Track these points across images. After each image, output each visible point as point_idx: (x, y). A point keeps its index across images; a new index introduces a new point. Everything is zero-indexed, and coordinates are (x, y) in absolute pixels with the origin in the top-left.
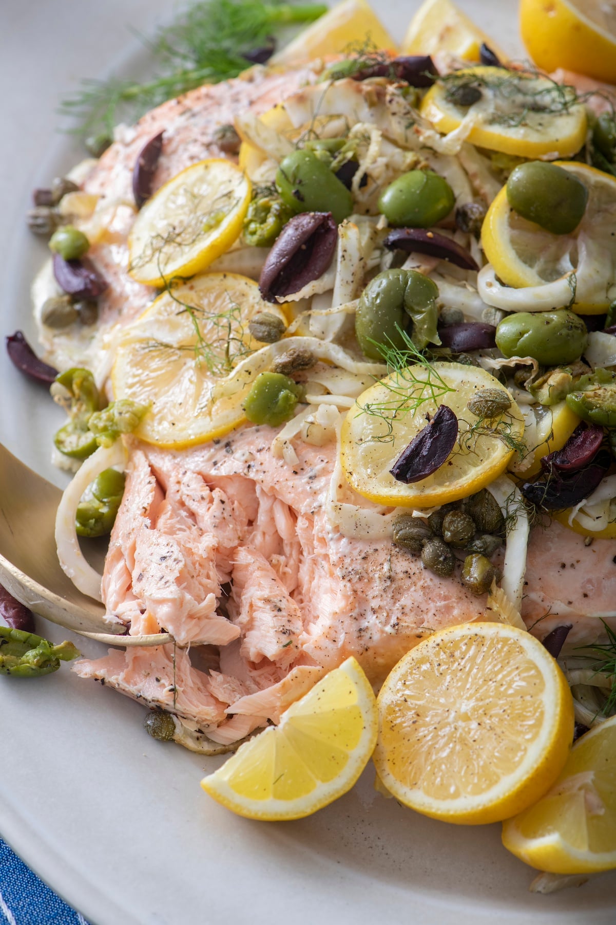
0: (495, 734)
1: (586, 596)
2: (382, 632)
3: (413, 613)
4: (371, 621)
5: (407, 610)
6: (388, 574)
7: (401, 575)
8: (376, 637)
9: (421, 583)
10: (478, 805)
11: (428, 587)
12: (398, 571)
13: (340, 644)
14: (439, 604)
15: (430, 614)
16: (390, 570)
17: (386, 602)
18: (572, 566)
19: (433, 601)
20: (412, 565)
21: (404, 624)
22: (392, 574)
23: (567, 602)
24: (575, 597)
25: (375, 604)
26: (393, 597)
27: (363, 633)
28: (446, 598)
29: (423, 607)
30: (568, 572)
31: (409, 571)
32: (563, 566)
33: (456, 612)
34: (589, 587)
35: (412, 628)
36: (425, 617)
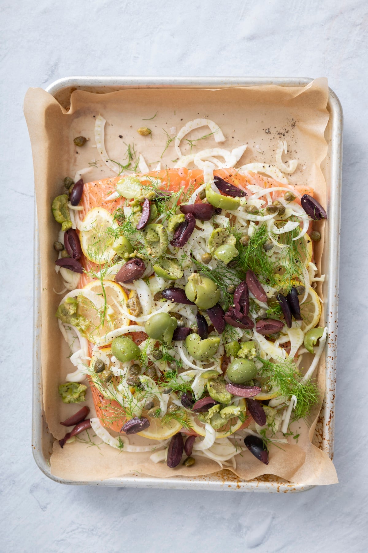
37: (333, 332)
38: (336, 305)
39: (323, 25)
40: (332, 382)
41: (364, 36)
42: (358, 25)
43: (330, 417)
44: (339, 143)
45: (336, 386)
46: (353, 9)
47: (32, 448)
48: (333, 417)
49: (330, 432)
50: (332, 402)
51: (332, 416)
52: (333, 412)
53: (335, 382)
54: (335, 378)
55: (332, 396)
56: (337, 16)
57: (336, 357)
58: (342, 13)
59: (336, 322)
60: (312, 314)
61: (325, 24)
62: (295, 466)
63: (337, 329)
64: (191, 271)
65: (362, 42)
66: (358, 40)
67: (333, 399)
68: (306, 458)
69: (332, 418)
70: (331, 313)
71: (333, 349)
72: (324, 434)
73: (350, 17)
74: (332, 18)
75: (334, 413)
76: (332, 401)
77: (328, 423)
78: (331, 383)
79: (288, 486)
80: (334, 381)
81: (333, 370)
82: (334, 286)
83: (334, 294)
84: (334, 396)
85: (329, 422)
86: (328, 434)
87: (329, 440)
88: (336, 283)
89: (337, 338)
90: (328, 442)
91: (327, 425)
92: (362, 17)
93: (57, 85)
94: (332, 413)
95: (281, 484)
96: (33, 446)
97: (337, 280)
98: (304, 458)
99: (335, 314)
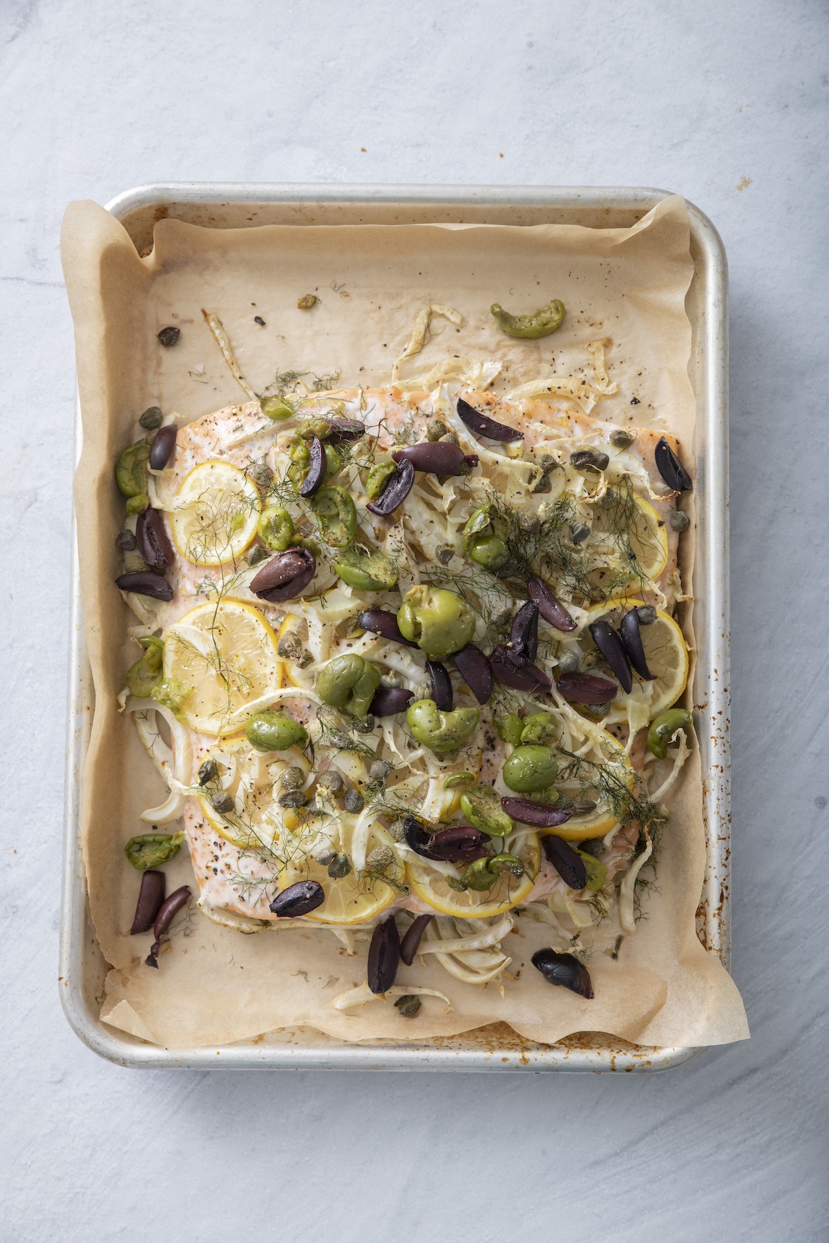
37: (720, 713)
38: (725, 654)
40: (723, 821)
43: (722, 898)
44: (721, 317)
45: (732, 831)
47: (60, 985)
48: (727, 898)
49: (722, 932)
50: (724, 865)
51: (725, 895)
52: (727, 888)
53: (730, 821)
54: (729, 812)
55: (725, 851)
57: (729, 767)
59: (726, 690)
60: (673, 670)
62: (644, 1010)
63: (729, 707)
64: (412, 579)
67: (727, 859)
68: (669, 993)
69: (725, 901)
70: (716, 671)
71: (723, 748)
72: (710, 937)
75: (730, 890)
76: (724, 862)
77: (716, 912)
78: (720, 824)
79: (635, 1055)
80: (727, 818)
81: (724, 794)
82: (721, 614)
83: (721, 632)
84: (728, 852)
85: (720, 909)
86: (717, 936)
87: (720, 950)
88: (724, 608)
89: (729, 725)
90: (719, 954)
91: (714, 916)
93: (127, 199)
94: (724, 890)
95: (618, 1052)
96: (63, 981)
97: (726, 602)
98: (663, 994)
99: (724, 673)
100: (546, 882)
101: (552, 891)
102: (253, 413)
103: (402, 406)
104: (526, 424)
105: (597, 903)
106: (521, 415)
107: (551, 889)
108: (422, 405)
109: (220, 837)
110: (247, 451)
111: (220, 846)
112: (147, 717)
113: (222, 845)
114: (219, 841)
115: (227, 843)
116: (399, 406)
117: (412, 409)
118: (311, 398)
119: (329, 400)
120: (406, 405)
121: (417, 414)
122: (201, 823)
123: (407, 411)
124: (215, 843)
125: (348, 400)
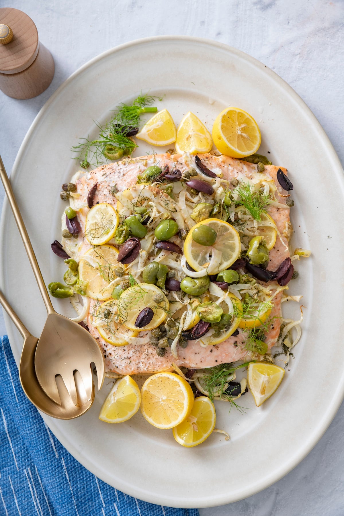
0: (171, 409)
1: (201, 362)
2: (144, 369)
3: (152, 365)
4: (141, 365)
5: (151, 364)
6: (146, 354)
7: (150, 354)
8: (142, 370)
9: (155, 357)
10: (166, 428)
11: (157, 358)
12: (150, 353)
13: (132, 370)
14: (160, 364)
15: (157, 366)
16: (147, 352)
17: (145, 361)
18: (198, 353)
19: (159, 363)
20: (153, 351)
21: (150, 368)
22: (148, 354)
23: (196, 364)
24: (198, 362)
25: (143, 361)
26: (147, 360)
27: (139, 368)
28: (162, 362)
29: (155, 364)
30: (197, 355)
31: (153, 353)
32: (196, 354)
33: (164, 366)
34: (203, 359)
35: (152, 370)
36: (156, 366)
39: (268, 58)
41: (304, 63)
42: (298, 54)
46: (292, 43)
56: (279, 49)
58: (282, 47)
61: (269, 57)
65: (303, 67)
66: (299, 66)
73: (290, 49)
74: (275, 51)
92: (300, 48)
100: (242, 352)
101: (245, 356)
102: (110, 168)
103: (171, 160)
104: (223, 165)
105: (267, 359)
106: (221, 162)
107: (245, 355)
108: (179, 160)
109: (106, 342)
110: (108, 183)
111: (107, 346)
112: (75, 296)
113: (107, 345)
114: (106, 344)
115: (109, 344)
116: (170, 160)
117: (175, 161)
118: (133, 160)
119: (141, 160)
120: (172, 160)
121: (177, 163)
122: (98, 337)
123: (173, 162)
124: (104, 345)
125: (149, 159)
